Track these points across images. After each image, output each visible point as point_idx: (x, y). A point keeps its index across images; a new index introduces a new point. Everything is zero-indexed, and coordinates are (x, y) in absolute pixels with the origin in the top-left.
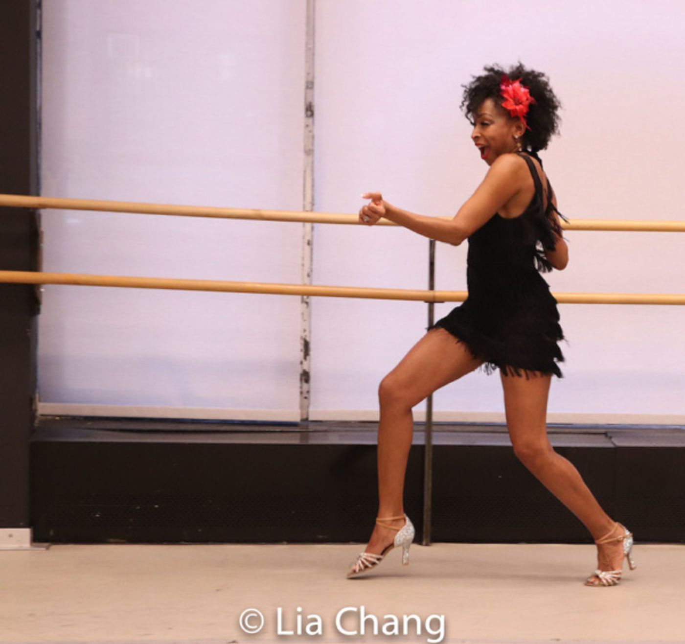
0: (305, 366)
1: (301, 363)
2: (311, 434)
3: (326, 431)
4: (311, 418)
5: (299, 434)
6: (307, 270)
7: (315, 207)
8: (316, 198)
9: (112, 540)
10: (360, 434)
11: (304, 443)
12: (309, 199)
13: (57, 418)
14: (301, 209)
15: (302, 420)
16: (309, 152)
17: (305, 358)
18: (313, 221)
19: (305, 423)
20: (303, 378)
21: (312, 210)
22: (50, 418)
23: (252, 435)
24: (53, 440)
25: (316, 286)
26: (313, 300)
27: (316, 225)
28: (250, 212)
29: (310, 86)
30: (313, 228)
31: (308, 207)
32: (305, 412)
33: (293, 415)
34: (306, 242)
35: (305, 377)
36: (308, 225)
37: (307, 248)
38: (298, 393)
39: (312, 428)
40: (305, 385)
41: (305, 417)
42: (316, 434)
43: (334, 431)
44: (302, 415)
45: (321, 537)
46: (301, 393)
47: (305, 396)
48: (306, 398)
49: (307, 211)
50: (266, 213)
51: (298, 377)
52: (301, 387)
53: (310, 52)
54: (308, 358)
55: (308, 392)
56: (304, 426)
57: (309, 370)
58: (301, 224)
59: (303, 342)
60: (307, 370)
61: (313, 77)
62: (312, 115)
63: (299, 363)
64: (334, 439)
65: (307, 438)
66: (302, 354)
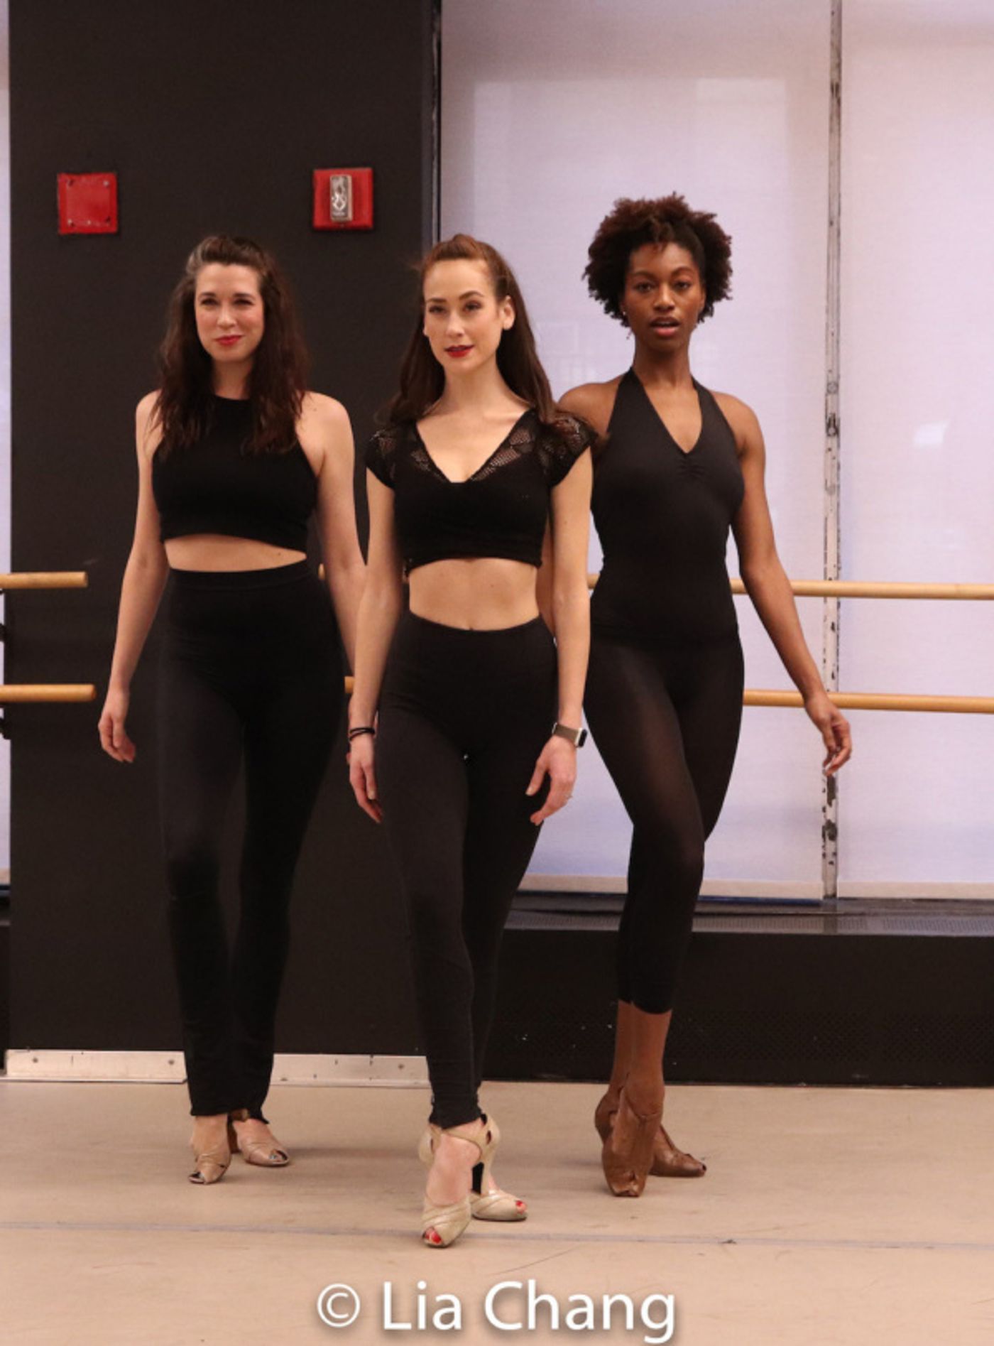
0: (830, 815)
1: (824, 810)
2: (840, 919)
3: (862, 914)
4: (839, 895)
5: (822, 919)
6: (830, 669)
7: (842, 572)
8: (842, 558)
9: (545, 1076)
10: (908, 918)
11: (831, 932)
12: (832, 560)
14: (822, 577)
15: (826, 897)
16: (833, 489)
17: (830, 803)
18: (838, 595)
19: (831, 902)
20: (827, 833)
21: (837, 578)
23: (750, 920)
25: (846, 694)
27: (843, 600)
29: (833, 388)
30: (839, 604)
31: (831, 574)
32: (830, 883)
33: (812, 889)
34: (830, 625)
35: (830, 831)
36: (832, 602)
37: (831, 635)
38: (820, 857)
39: (841, 909)
40: (830, 845)
41: (830, 892)
42: (849, 918)
43: (876, 914)
44: (826, 889)
45: (858, 1076)
46: (824, 855)
47: (831, 861)
48: (831, 863)
49: (830, 579)
51: (820, 832)
52: (824, 847)
53: (834, 338)
54: (834, 802)
55: (835, 854)
56: (828, 907)
57: (836, 819)
58: (821, 599)
59: (826, 779)
60: (833, 821)
61: (839, 377)
62: (837, 432)
63: (821, 810)
64: (876, 927)
65: (835, 925)
66: (825, 797)
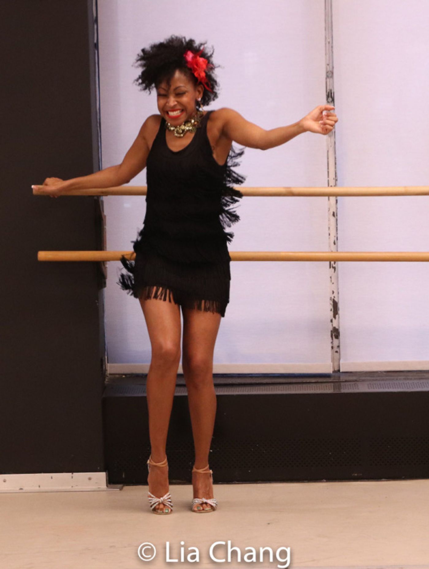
0: (335, 324)
1: (332, 321)
2: (342, 384)
3: (356, 381)
4: (341, 370)
5: (332, 384)
6: (333, 238)
7: (338, 182)
8: (338, 174)
10: (382, 382)
11: (337, 391)
12: (332, 175)
13: (124, 376)
14: (327, 185)
15: (334, 372)
17: (335, 317)
18: (336, 195)
19: (337, 374)
20: (334, 334)
21: (336, 185)
22: (117, 376)
23: (291, 386)
24: (121, 395)
25: (342, 252)
26: (340, 264)
27: (339, 198)
28: (282, 190)
29: (330, 75)
30: (337, 201)
31: (332, 183)
32: (336, 364)
33: (326, 367)
34: (332, 213)
35: (335, 333)
36: (333, 199)
37: (333, 219)
38: (330, 348)
39: (343, 378)
40: (336, 341)
41: (336, 369)
42: (347, 383)
43: (363, 381)
44: (334, 367)
45: (356, 475)
46: (332, 347)
47: (336, 350)
48: (337, 352)
49: (331, 186)
50: (296, 190)
51: (330, 334)
52: (332, 343)
53: (330, 45)
54: (337, 316)
55: (339, 347)
57: (339, 327)
58: (327, 198)
59: (332, 303)
60: (337, 327)
61: (333, 68)
62: (333, 100)
63: (330, 321)
64: (363, 388)
65: (339, 388)
66: (332, 313)
